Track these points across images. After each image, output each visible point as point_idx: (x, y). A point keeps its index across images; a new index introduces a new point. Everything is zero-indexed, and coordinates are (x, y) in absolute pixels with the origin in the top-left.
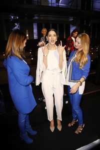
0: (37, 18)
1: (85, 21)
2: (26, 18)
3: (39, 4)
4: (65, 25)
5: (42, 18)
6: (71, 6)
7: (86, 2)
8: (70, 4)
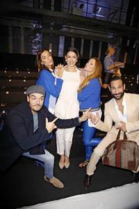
0: (65, 29)
1: (128, 41)
2: (52, 28)
3: (70, 12)
4: (101, 43)
5: (72, 31)
6: (112, 18)
7: (133, 16)
8: (111, 16)
